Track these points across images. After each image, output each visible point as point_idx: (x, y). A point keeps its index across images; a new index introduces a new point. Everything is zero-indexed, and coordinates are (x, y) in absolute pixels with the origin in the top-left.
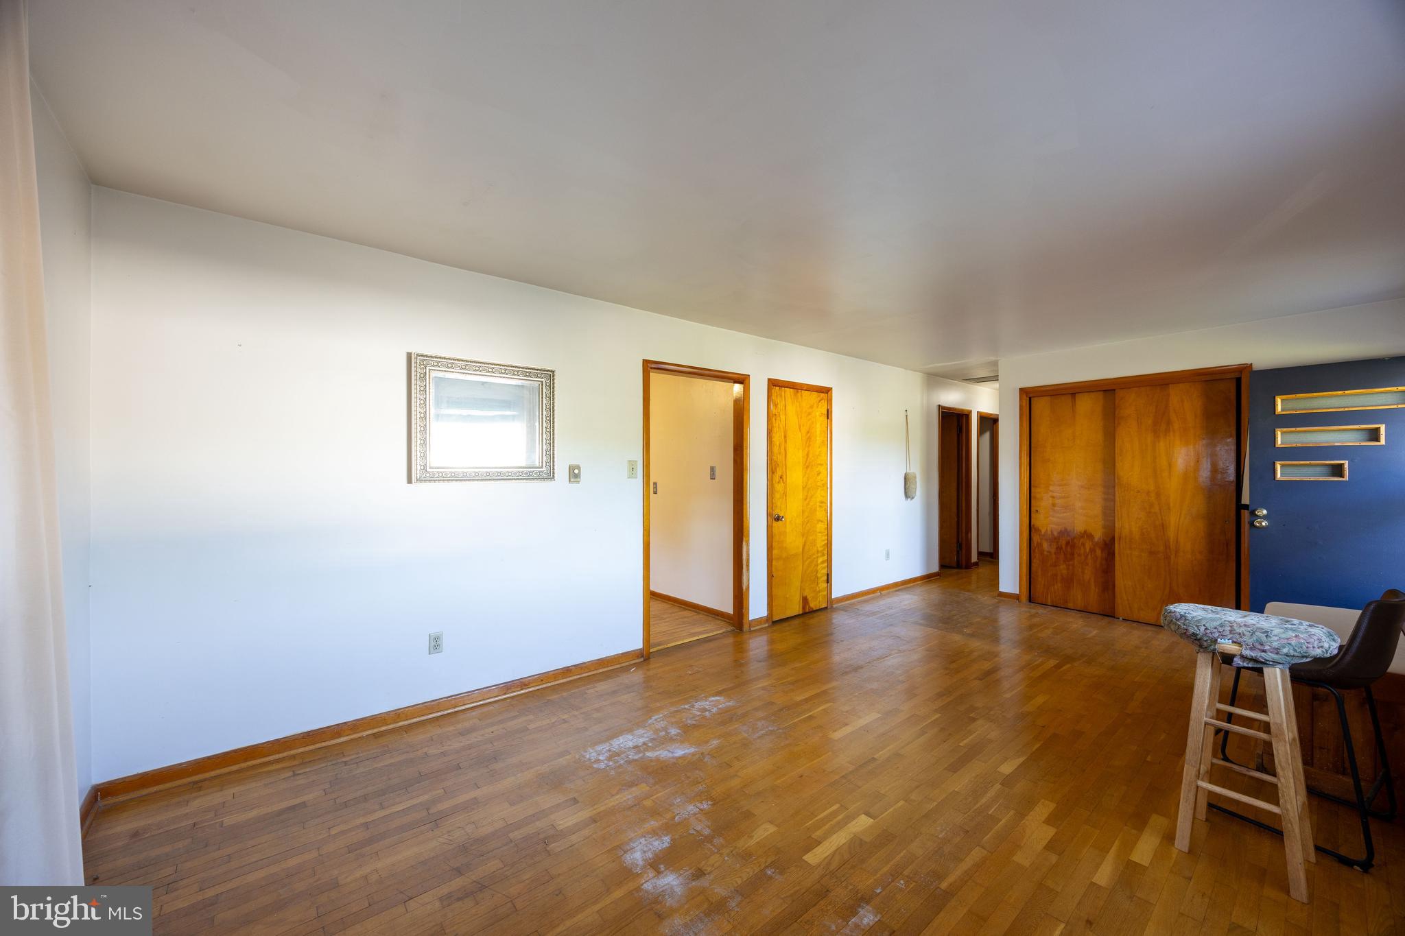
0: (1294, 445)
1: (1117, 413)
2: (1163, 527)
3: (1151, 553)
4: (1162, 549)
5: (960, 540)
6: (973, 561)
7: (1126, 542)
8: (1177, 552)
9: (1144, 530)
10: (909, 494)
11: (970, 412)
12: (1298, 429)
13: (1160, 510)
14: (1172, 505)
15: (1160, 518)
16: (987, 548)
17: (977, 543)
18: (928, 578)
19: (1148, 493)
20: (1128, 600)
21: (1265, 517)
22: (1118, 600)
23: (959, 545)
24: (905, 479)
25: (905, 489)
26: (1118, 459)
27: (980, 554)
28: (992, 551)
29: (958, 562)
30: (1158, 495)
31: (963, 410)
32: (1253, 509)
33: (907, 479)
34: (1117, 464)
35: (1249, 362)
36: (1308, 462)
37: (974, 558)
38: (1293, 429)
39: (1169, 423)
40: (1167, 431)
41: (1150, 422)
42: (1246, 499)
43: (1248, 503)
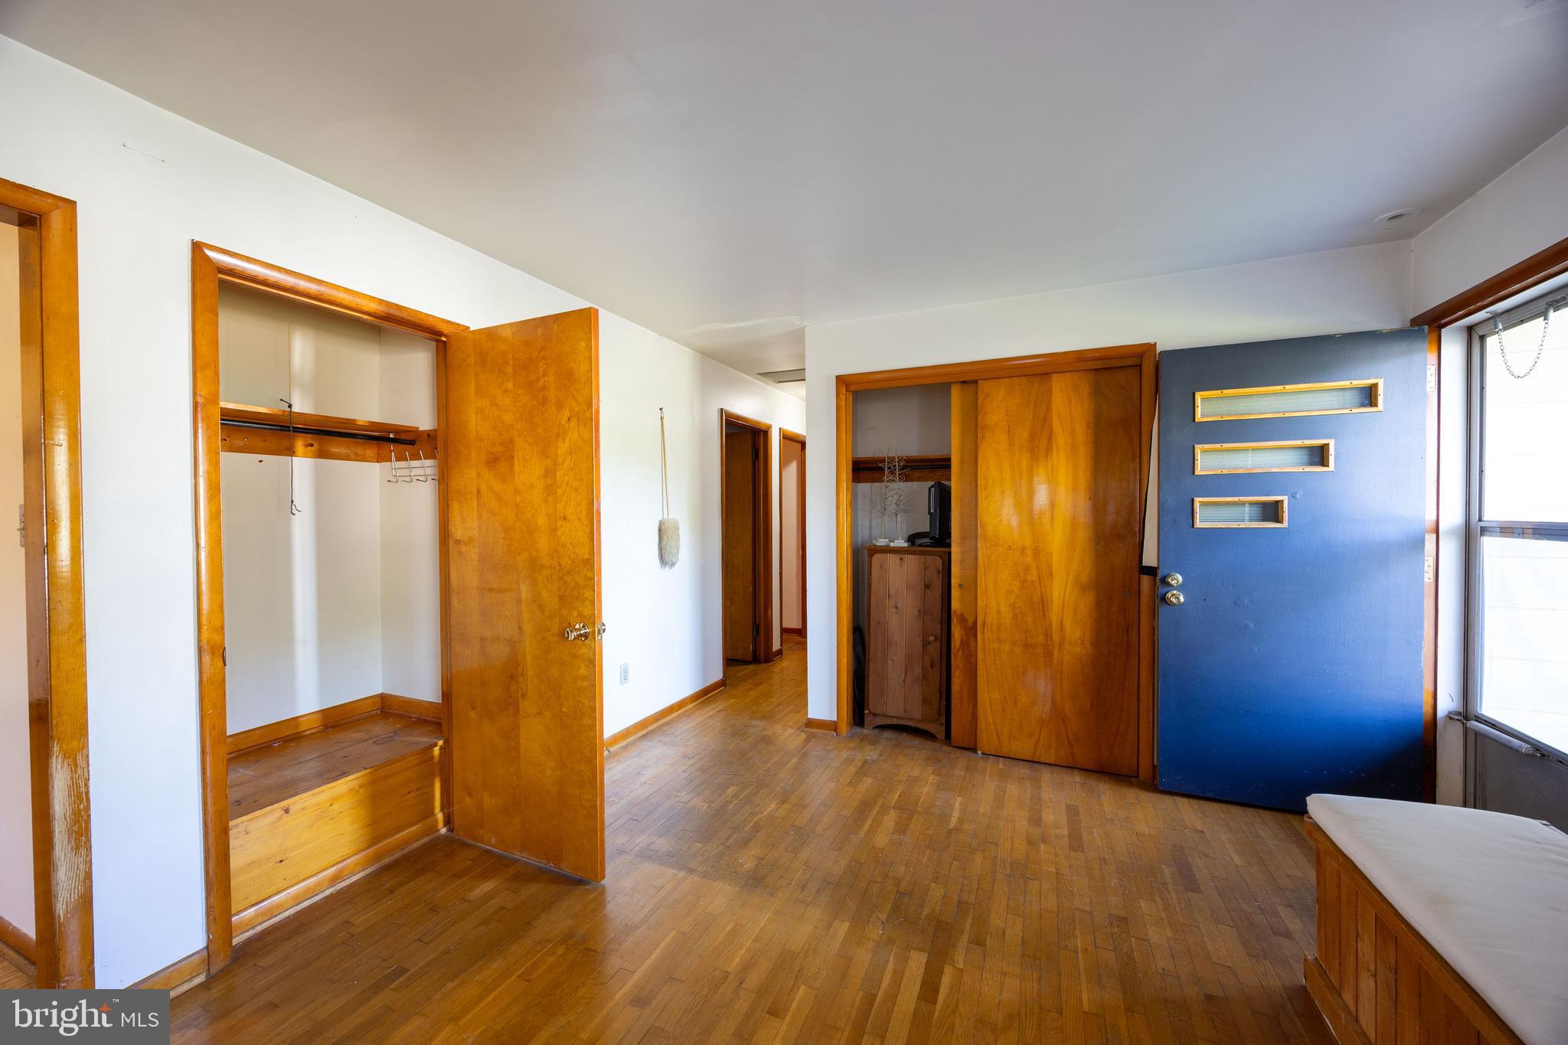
0: (1219, 472)
1: (980, 418)
2: (1044, 604)
3: (1028, 646)
4: (1041, 639)
5: (757, 620)
6: (774, 650)
7: (992, 631)
8: (1062, 643)
9: (1018, 611)
10: (666, 557)
11: (770, 427)
12: (1226, 445)
13: (1039, 577)
14: (1055, 568)
15: (1039, 590)
16: (793, 623)
17: (781, 616)
18: (705, 696)
19: (1023, 549)
20: (995, 723)
21: (1180, 588)
22: (982, 725)
23: (756, 627)
24: (660, 530)
25: (661, 549)
26: (982, 494)
27: (785, 631)
28: (800, 627)
29: (755, 652)
30: (1037, 552)
31: (758, 423)
32: (1165, 574)
33: (664, 533)
34: (980, 503)
35: (1152, 341)
36: (1236, 499)
37: (776, 645)
38: (1218, 446)
39: (1050, 437)
40: (1048, 450)
41: (1025, 435)
42: (1150, 558)
43: (1155, 564)
